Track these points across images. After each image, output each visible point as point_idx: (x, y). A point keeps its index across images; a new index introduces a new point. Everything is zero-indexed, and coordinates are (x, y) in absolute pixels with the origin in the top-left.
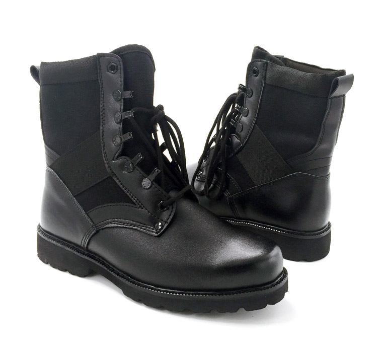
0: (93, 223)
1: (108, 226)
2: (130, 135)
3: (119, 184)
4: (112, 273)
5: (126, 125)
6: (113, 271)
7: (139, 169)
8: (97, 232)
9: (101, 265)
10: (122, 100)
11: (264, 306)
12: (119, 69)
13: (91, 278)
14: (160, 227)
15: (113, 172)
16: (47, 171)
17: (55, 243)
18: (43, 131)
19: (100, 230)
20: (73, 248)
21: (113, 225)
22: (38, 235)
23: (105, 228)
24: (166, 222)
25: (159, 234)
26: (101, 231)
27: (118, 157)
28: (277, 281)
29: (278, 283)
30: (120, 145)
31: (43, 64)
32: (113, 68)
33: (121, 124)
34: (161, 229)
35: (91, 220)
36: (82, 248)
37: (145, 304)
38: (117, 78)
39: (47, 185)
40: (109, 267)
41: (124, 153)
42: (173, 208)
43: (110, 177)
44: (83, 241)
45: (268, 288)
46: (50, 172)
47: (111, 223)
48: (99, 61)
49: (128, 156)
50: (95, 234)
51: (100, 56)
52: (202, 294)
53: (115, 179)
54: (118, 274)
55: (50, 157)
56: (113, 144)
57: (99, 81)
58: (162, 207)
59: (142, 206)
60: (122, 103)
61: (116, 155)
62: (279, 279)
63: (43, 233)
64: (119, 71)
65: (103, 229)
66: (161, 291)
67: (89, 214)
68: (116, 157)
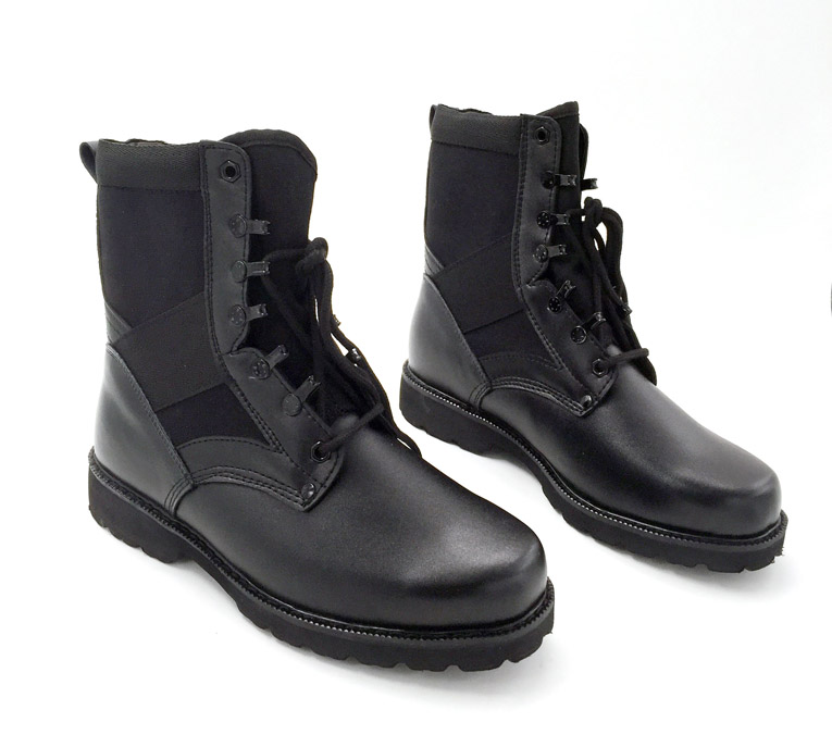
0: (188, 470)
1: (215, 479)
2: (262, 311)
3: (241, 399)
5: (255, 291)
6: (221, 564)
7: (278, 375)
8: (194, 488)
9: (199, 549)
10: (248, 236)
11: (499, 664)
12: (243, 174)
14: (311, 493)
15: (230, 376)
16: (108, 352)
17: (118, 493)
19: (199, 485)
20: (151, 510)
21: (224, 479)
23: (208, 483)
24: (322, 485)
25: (308, 507)
26: (201, 488)
27: (238, 349)
28: (528, 616)
29: (528, 621)
30: (244, 325)
31: (103, 142)
32: (230, 172)
33: (246, 283)
34: (313, 496)
35: (184, 462)
36: (166, 511)
37: (276, 636)
38: (240, 192)
40: (213, 557)
41: (251, 341)
42: (338, 457)
43: (223, 386)
44: (168, 500)
45: (506, 632)
46: (113, 356)
47: (220, 473)
48: (203, 156)
49: (259, 349)
50: (190, 491)
51: (205, 146)
53: (234, 389)
54: (229, 572)
55: (113, 326)
56: (230, 322)
57: (203, 195)
58: (318, 453)
59: (281, 448)
60: (247, 243)
61: (237, 344)
62: (532, 612)
63: (98, 469)
64: (243, 178)
65: (205, 484)
66: (303, 617)
67: (182, 451)
68: (235, 348)
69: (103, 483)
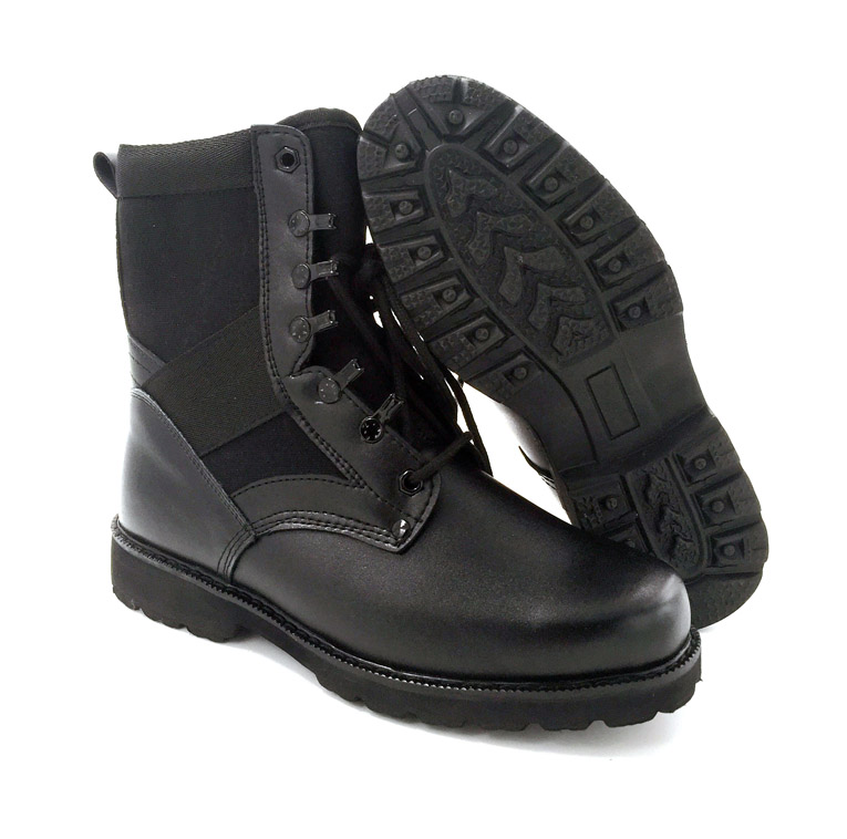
0: (247, 520)
1: (281, 526)
2: (330, 318)
3: (306, 430)
4: (293, 636)
5: (321, 296)
6: (294, 630)
7: (352, 396)
8: (257, 540)
9: (264, 616)
10: (311, 234)
11: (651, 717)
12: (303, 162)
13: (241, 644)
14: (403, 531)
15: (291, 403)
16: (136, 396)
17: (156, 563)
18: (124, 305)
19: (262, 535)
20: (199, 576)
21: (294, 525)
22: (114, 544)
23: (275, 532)
24: (418, 520)
25: (402, 546)
26: (265, 539)
27: (302, 368)
28: (678, 657)
29: (681, 662)
30: (307, 340)
31: (125, 149)
32: (288, 160)
33: (310, 290)
34: (407, 535)
35: (242, 512)
36: (220, 576)
37: (372, 709)
38: (299, 184)
39: (135, 428)
40: (283, 623)
41: (313, 360)
42: (432, 487)
43: (284, 415)
44: (223, 561)
45: (659, 674)
46: (142, 399)
47: (288, 519)
48: (255, 143)
49: (327, 367)
50: (251, 545)
51: (258, 132)
52: (507, 689)
53: (297, 418)
54: (307, 638)
55: (140, 363)
56: (291, 339)
57: (256, 191)
58: (409, 485)
59: (361, 482)
60: (311, 243)
61: (299, 363)
62: (682, 652)
63: (125, 539)
64: (303, 166)
65: (270, 534)
66: (408, 679)
67: (237, 499)
68: (297, 368)
69: (135, 553)
